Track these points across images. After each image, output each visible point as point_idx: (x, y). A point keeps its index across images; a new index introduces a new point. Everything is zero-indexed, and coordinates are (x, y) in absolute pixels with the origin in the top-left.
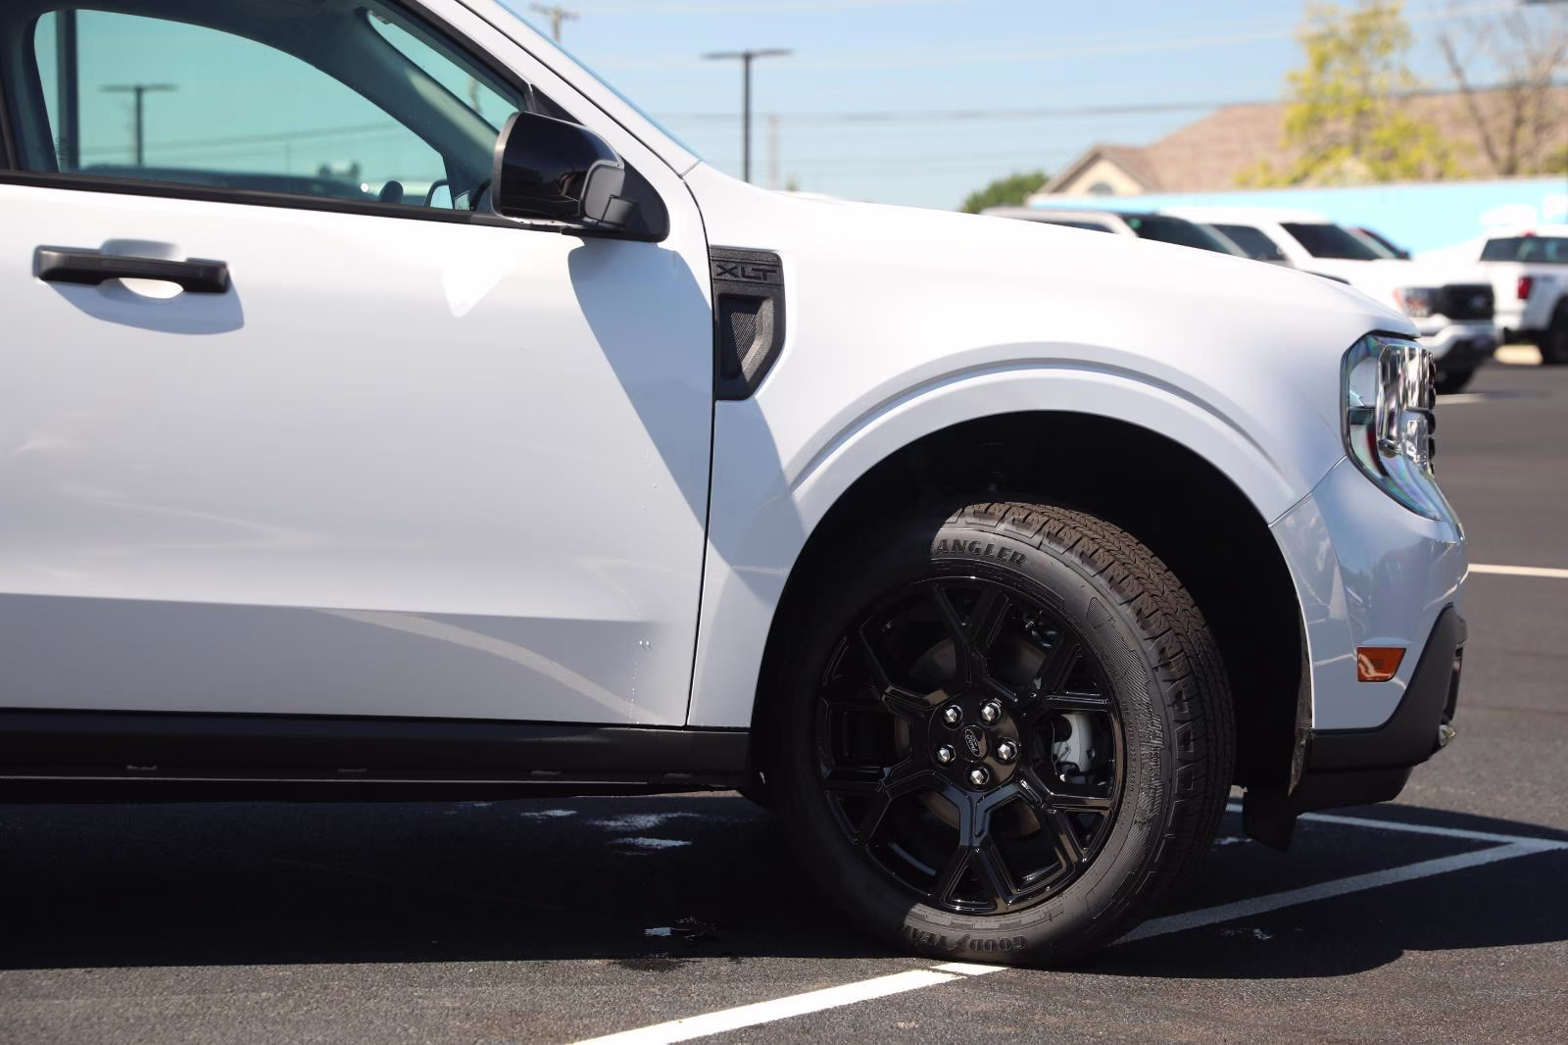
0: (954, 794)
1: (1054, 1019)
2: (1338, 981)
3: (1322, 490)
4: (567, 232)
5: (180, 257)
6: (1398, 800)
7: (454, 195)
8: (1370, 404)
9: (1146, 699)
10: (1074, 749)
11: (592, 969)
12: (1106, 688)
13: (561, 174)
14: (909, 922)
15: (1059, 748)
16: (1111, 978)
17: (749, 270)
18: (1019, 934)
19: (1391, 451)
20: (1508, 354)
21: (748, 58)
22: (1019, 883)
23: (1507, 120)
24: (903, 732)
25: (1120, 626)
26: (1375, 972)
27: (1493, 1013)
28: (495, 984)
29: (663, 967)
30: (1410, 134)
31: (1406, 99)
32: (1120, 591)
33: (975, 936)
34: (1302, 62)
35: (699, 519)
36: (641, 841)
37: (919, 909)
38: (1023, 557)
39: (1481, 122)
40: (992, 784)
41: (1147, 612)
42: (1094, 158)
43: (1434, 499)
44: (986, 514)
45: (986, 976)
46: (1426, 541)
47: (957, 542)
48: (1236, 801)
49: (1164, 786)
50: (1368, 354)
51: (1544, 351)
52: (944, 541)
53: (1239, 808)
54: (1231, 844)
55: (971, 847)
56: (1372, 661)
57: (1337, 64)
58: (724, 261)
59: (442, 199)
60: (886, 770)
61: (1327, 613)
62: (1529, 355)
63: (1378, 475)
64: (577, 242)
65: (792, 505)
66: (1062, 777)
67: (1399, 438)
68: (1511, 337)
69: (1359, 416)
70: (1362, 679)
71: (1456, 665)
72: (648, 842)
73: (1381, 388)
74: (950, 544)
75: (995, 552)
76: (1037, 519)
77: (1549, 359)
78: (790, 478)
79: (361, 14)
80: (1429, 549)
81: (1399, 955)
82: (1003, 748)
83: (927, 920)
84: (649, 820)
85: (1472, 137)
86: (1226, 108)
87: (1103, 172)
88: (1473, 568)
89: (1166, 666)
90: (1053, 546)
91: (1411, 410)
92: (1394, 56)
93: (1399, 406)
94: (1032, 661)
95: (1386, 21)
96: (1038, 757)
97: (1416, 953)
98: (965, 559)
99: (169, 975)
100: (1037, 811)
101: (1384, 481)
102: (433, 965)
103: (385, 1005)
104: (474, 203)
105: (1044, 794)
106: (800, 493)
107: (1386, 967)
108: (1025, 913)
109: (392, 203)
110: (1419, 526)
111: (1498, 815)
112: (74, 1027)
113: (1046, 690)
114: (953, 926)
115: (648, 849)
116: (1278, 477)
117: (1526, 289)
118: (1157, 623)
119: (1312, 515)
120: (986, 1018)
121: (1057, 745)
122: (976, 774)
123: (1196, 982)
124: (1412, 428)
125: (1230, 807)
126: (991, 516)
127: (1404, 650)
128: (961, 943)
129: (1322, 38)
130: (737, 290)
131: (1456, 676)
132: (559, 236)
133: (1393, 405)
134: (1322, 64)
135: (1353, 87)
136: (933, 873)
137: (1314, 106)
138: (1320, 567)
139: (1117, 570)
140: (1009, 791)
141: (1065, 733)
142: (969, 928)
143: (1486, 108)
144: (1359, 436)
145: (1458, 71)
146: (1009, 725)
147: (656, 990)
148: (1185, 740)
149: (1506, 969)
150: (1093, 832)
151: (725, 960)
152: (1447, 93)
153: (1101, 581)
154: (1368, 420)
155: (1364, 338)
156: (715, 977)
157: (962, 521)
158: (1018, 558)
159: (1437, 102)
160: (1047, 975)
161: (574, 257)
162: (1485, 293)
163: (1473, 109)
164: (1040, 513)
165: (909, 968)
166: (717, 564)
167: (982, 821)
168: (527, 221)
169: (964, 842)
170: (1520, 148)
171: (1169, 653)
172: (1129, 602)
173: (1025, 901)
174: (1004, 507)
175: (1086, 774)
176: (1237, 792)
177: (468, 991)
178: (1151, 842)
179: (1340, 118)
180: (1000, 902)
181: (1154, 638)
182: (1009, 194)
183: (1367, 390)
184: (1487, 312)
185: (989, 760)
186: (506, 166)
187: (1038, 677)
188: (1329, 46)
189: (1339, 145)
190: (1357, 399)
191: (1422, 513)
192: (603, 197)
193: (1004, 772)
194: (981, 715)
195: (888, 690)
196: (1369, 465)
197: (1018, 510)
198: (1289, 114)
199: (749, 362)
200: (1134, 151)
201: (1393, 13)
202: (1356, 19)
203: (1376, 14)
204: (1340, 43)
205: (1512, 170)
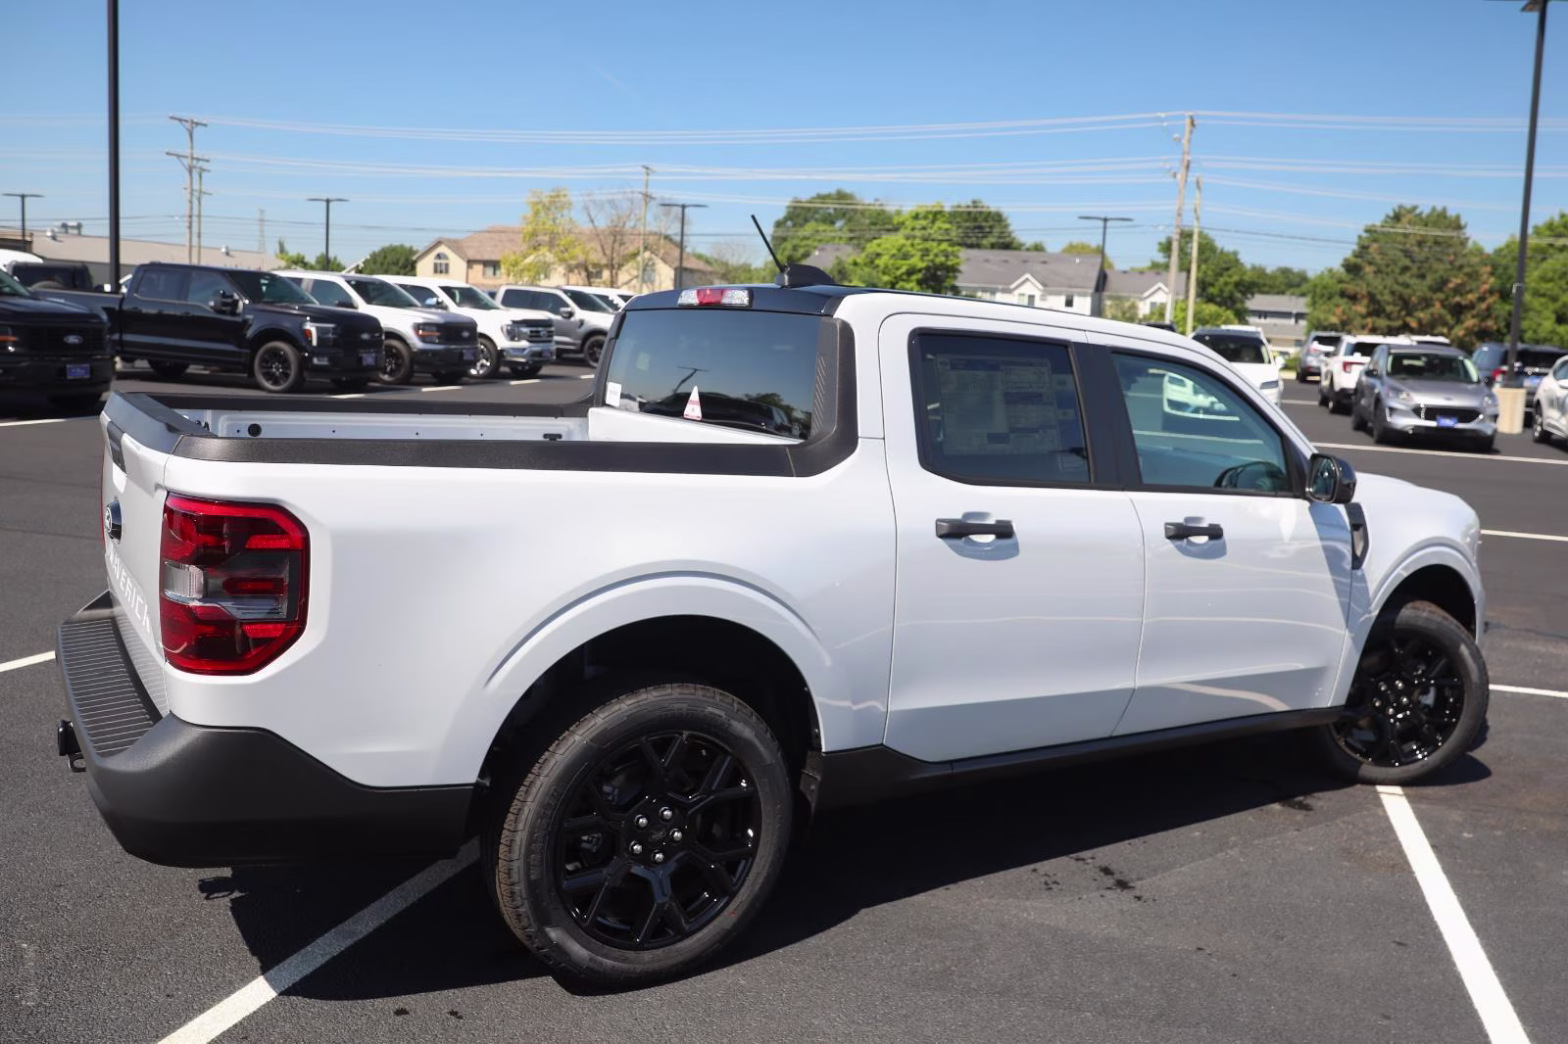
14: (1361, 772)
17: (1356, 513)
18: (1409, 774)
23: (610, 241)
30: (572, 243)
31: (571, 230)
33: (1391, 776)
34: (530, 213)
35: (1345, 619)
39: (600, 241)
42: (439, 244)
44: (1416, 608)
52: (1401, 621)
57: (542, 214)
58: (1348, 509)
74: (1404, 622)
82: (1405, 700)
83: (1368, 770)
85: (596, 246)
87: (442, 249)
92: (565, 212)
95: (562, 199)
106: (1373, 607)
121: (1421, 697)
122: (1391, 710)
126: (1418, 609)
128: (1384, 779)
129: (537, 203)
130: (1355, 521)
134: (537, 213)
135: (549, 223)
137: (534, 230)
142: (1387, 773)
145: (592, 221)
152: (587, 229)
163: (597, 235)
170: (614, 251)
179: (544, 235)
188: (540, 207)
189: (543, 246)
198: (524, 232)
199: (1359, 552)
200: (456, 241)
201: (565, 196)
202: (551, 197)
203: (558, 196)
204: (544, 205)
205: (612, 259)
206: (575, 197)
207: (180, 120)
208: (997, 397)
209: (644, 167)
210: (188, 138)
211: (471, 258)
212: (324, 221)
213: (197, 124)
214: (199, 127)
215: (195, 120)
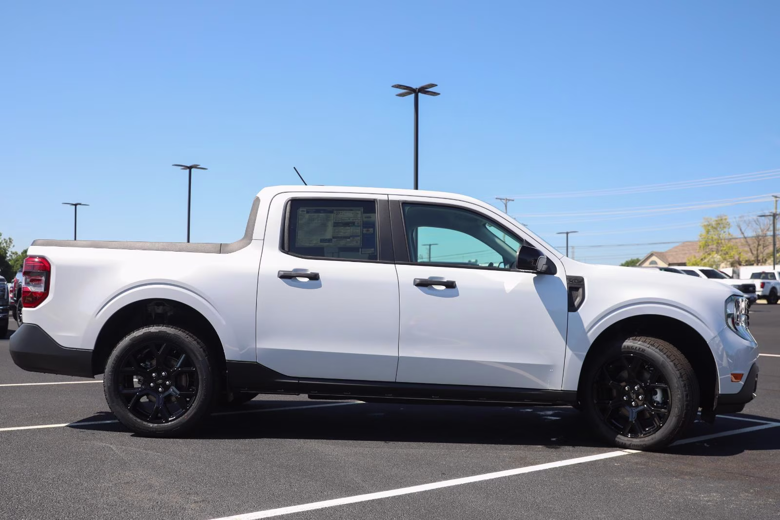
0: (628, 408)
1: (654, 464)
2: (728, 457)
3: (721, 334)
4: (533, 273)
5: (445, 280)
6: (741, 412)
7: (505, 265)
8: (732, 313)
9: (677, 385)
10: (658, 397)
11: (539, 448)
12: (666, 383)
13: (532, 260)
14: (617, 439)
15: (654, 397)
16: (668, 455)
17: (576, 281)
18: (644, 443)
19: (738, 324)
20: (759, 301)
21: (567, 233)
22: (645, 431)
23: (756, 245)
24: (615, 393)
25: (670, 368)
26: (738, 455)
27: (770, 467)
28: (517, 451)
29: (556, 448)
30: (731, 248)
31: (730, 240)
32: (670, 359)
33: (634, 443)
34: (703, 232)
35: (564, 339)
36: (549, 417)
37: (619, 436)
38: (645, 350)
39: (749, 245)
40: (637, 406)
41: (676, 364)
42: (652, 255)
43: (750, 336)
44: (635, 340)
45: (636, 453)
46: (748, 347)
47: (628, 346)
48: (699, 412)
49: (681, 407)
50: (732, 300)
51: (768, 301)
52: (625, 346)
53: (700, 413)
54: (697, 422)
55: (632, 421)
56: (734, 377)
57: (712, 232)
58: (570, 279)
59: (502, 266)
60: (611, 402)
61: (722, 364)
62: (764, 302)
63: (735, 330)
64: (535, 275)
65: (587, 337)
66: (655, 404)
67: (740, 321)
68: (760, 297)
69: (729, 316)
70: (732, 381)
71: (756, 379)
72: (550, 418)
73: (735, 309)
74: (626, 347)
75: (638, 348)
76: (648, 341)
77: (769, 303)
78: (587, 330)
79: (484, 225)
80: (749, 349)
81: (743, 451)
82: (640, 397)
83: (621, 439)
84: (550, 413)
85: (747, 249)
86: (684, 243)
87: (654, 258)
88: (760, 354)
89: (682, 377)
90: (652, 347)
91: (743, 314)
92: (726, 230)
93: (740, 313)
94: (647, 375)
95: (724, 221)
96: (649, 399)
97: (748, 451)
98: (630, 350)
99: (442, 445)
100: (649, 413)
101: (736, 331)
102: (501, 445)
103: (491, 454)
104: (511, 267)
105: (651, 409)
106: (589, 334)
107: (740, 454)
108: (647, 438)
109: (491, 267)
110: (746, 343)
111: (766, 416)
112: (421, 456)
113: (651, 383)
114: (628, 440)
115: (551, 419)
116: (709, 330)
117: (763, 285)
118: (679, 366)
119: (718, 339)
120: (637, 463)
121: (654, 396)
122: (633, 403)
123: (690, 457)
124: (743, 319)
125: (698, 413)
126: (636, 340)
127: (743, 374)
128: (630, 445)
129: (709, 225)
130: (573, 286)
131: (756, 382)
132: (531, 274)
133: (738, 313)
134: (708, 232)
135: (715, 237)
136: (622, 427)
137: (706, 242)
138: (720, 353)
139: (669, 354)
140: (642, 407)
141: (656, 393)
142: (632, 441)
143: (750, 242)
144: (730, 321)
145: (743, 233)
146: (641, 391)
147: (555, 453)
148: (687, 396)
149: (772, 455)
150: (663, 418)
151: (571, 447)
152: (740, 238)
153: (665, 356)
154: (732, 316)
155: (730, 296)
156: (569, 451)
157: (629, 341)
158: (643, 350)
159: (737, 241)
160: (652, 453)
161: (535, 279)
162: (753, 286)
163: (747, 242)
164: (649, 339)
165: (617, 450)
166: (569, 351)
167: (635, 415)
168: (524, 271)
169: (630, 420)
170: (759, 251)
171: (683, 374)
172: (672, 361)
173: (646, 435)
174: (640, 338)
175: (661, 404)
176: (700, 409)
177: (510, 452)
178: (678, 421)
179: (713, 244)
180: (639, 434)
181: (678, 370)
182: (632, 263)
183: (731, 309)
184: (754, 291)
185: (636, 400)
186: (519, 258)
187: (649, 379)
188: (710, 227)
189: (713, 251)
190: (729, 312)
191: (747, 340)
192: (541, 265)
193: (640, 403)
194: (634, 389)
195: (611, 382)
196: (732, 328)
197: (643, 338)
198: (700, 244)
199: (576, 303)
200: (661, 253)
201: (726, 219)
202: (716, 221)
203: (722, 220)
204: (712, 227)
205: (757, 257)
206: (731, 220)
207: (501, 199)
208: (330, 224)
209: (773, 196)
210: (505, 207)
211: (671, 262)
212: (566, 245)
213: (509, 200)
214: (510, 201)
215: (508, 198)
